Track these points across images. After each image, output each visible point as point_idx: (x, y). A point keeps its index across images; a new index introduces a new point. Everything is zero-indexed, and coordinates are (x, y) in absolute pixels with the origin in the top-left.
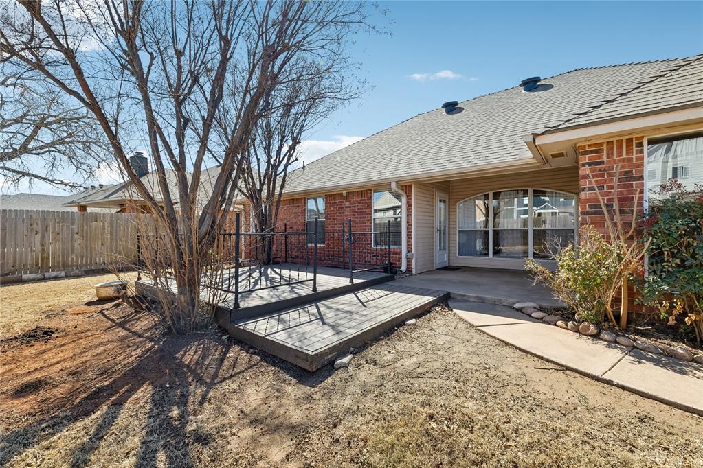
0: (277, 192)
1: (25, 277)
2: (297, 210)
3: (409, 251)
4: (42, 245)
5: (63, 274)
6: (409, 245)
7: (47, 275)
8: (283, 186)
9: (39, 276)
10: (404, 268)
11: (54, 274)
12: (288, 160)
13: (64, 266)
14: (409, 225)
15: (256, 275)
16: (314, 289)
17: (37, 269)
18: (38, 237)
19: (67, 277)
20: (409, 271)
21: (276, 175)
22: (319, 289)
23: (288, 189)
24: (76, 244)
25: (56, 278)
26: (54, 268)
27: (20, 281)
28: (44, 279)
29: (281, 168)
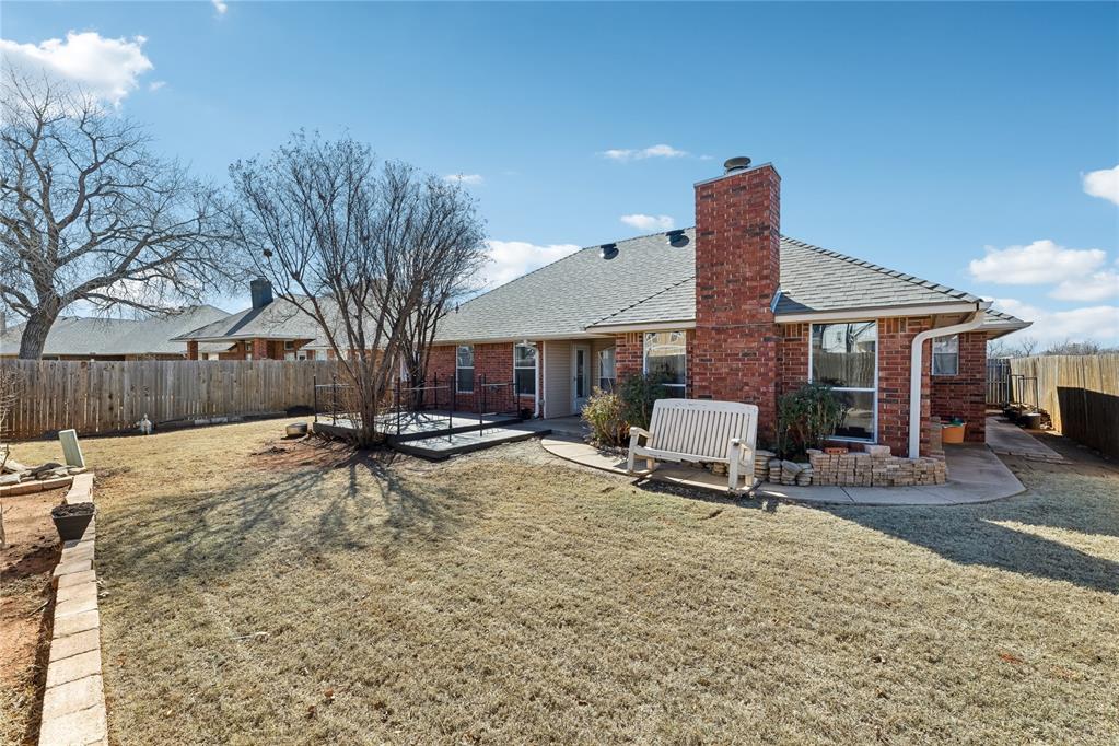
0: (428, 340)
1: (197, 422)
2: (447, 357)
3: (541, 398)
4: (208, 393)
5: (226, 420)
6: (541, 394)
7: (213, 420)
8: (433, 337)
9: (207, 421)
10: (536, 414)
11: (218, 420)
12: (437, 315)
13: (225, 413)
14: (541, 374)
15: (409, 418)
16: (450, 426)
17: (203, 416)
18: (205, 385)
19: (229, 422)
20: (541, 415)
21: (426, 328)
22: (454, 426)
23: (439, 338)
24: (235, 392)
25: (220, 423)
26: (218, 414)
27: (193, 426)
28: (211, 424)
29: (431, 321)
